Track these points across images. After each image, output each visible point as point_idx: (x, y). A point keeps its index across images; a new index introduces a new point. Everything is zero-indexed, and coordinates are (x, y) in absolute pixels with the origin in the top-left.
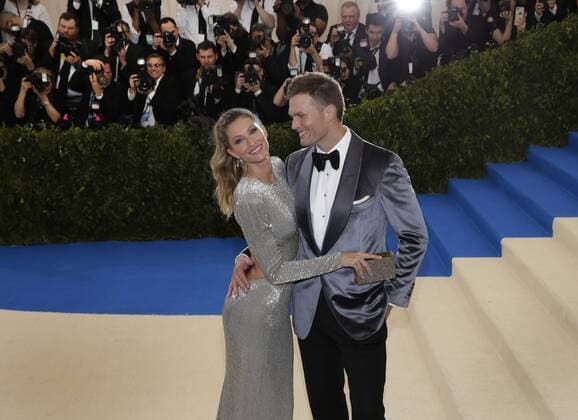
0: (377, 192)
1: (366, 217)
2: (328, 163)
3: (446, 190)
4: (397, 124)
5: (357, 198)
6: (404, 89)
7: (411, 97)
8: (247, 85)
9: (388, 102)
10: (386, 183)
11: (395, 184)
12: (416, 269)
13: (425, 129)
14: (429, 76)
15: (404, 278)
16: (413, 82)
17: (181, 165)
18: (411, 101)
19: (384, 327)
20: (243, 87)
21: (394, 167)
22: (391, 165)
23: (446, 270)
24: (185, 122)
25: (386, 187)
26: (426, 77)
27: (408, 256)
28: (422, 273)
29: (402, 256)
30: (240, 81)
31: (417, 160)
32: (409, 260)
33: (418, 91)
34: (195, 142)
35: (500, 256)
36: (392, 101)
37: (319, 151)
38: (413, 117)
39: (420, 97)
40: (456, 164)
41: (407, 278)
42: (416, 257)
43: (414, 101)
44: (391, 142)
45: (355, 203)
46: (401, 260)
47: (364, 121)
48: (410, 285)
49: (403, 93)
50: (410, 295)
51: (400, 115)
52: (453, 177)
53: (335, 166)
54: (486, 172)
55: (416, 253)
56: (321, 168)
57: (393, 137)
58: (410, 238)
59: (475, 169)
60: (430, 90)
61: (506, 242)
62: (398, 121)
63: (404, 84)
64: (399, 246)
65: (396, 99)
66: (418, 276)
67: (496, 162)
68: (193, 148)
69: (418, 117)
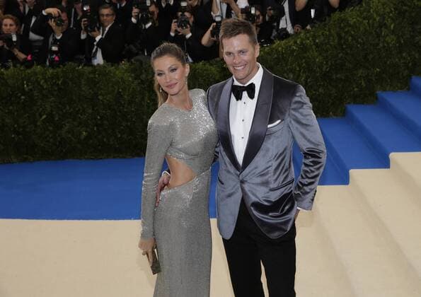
0: (287, 117)
1: (278, 137)
2: (245, 94)
3: (344, 113)
4: (304, 60)
5: (270, 123)
6: (308, 31)
7: (314, 37)
8: (179, 29)
9: (295, 42)
10: (294, 109)
11: (301, 110)
13: (327, 64)
14: (330, 20)
15: (309, 187)
16: (317, 26)
17: (126, 97)
18: (315, 42)
19: (294, 227)
20: (176, 31)
21: (300, 96)
22: (297, 95)
23: (344, 179)
24: (129, 60)
25: (293, 112)
26: (327, 22)
27: (312, 169)
28: (322, 183)
29: (306, 169)
30: (174, 26)
31: (321, 90)
32: (312, 172)
33: (320, 33)
34: (137, 77)
35: (389, 167)
36: (299, 41)
38: (316, 54)
39: (322, 38)
40: (352, 93)
42: (318, 169)
43: (317, 41)
44: (299, 76)
45: (269, 126)
46: (307, 172)
47: (276, 58)
48: (313, 192)
49: (308, 35)
50: (313, 200)
51: (306, 52)
52: (349, 103)
53: (251, 96)
54: (377, 98)
55: (318, 166)
57: (300, 71)
58: (313, 154)
59: (367, 97)
60: (329, 31)
61: (394, 156)
62: (304, 58)
63: (308, 27)
64: (304, 161)
65: (302, 39)
66: (319, 184)
67: (385, 90)
68: (136, 82)
69: (320, 54)
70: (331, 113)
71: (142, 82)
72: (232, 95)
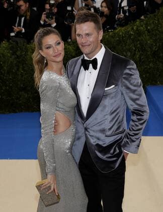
0: (120, 83)
2: (91, 66)
4: (138, 42)
5: (107, 87)
6: (142, 20)
7: (147, 25)
8: (47, 20)
9: (133, 29)
10: (124, 78)
12: (141, 131)
13: (156, 45)
14: (159, 12)
15: (135, 137)
16: (149, 16)
17: (5, 68)
18: (147, 28)
20: (45, 20)
21: (130, 69)
24: (8, 41)
25: (124, 80)
26: (156, 14)
27: (137, 123)
28: (145, 134)
30: (44, 17)
31: (151, 65)
32: (137, 126)
33: (151, 22)
34: (14, 53)
36: (135, 28)
37: (86, 58)
39: (153, 26)
41: (137, 137)
42: (142, 124)
43: (149, 28)
44: (135, 54)
45: (106, 89)
46: (133, 126)
47: (118, 40)
48: (139, 140)
49: (142, 23)
50: (138, 146)
51: (139, 36)
53: (95, 67)
55: (142, 121)
56: (86, 68)
57: (135, 50)
58: (138, 113)
60: (158, 20)
62: (139, 40)
63: (142, 17)
65: (138, 26)
66: (143, 135)
68: (13, 57)
69: (151, 38)
70: (159, 83)
71: (18, 57)
72: (82, 67)
